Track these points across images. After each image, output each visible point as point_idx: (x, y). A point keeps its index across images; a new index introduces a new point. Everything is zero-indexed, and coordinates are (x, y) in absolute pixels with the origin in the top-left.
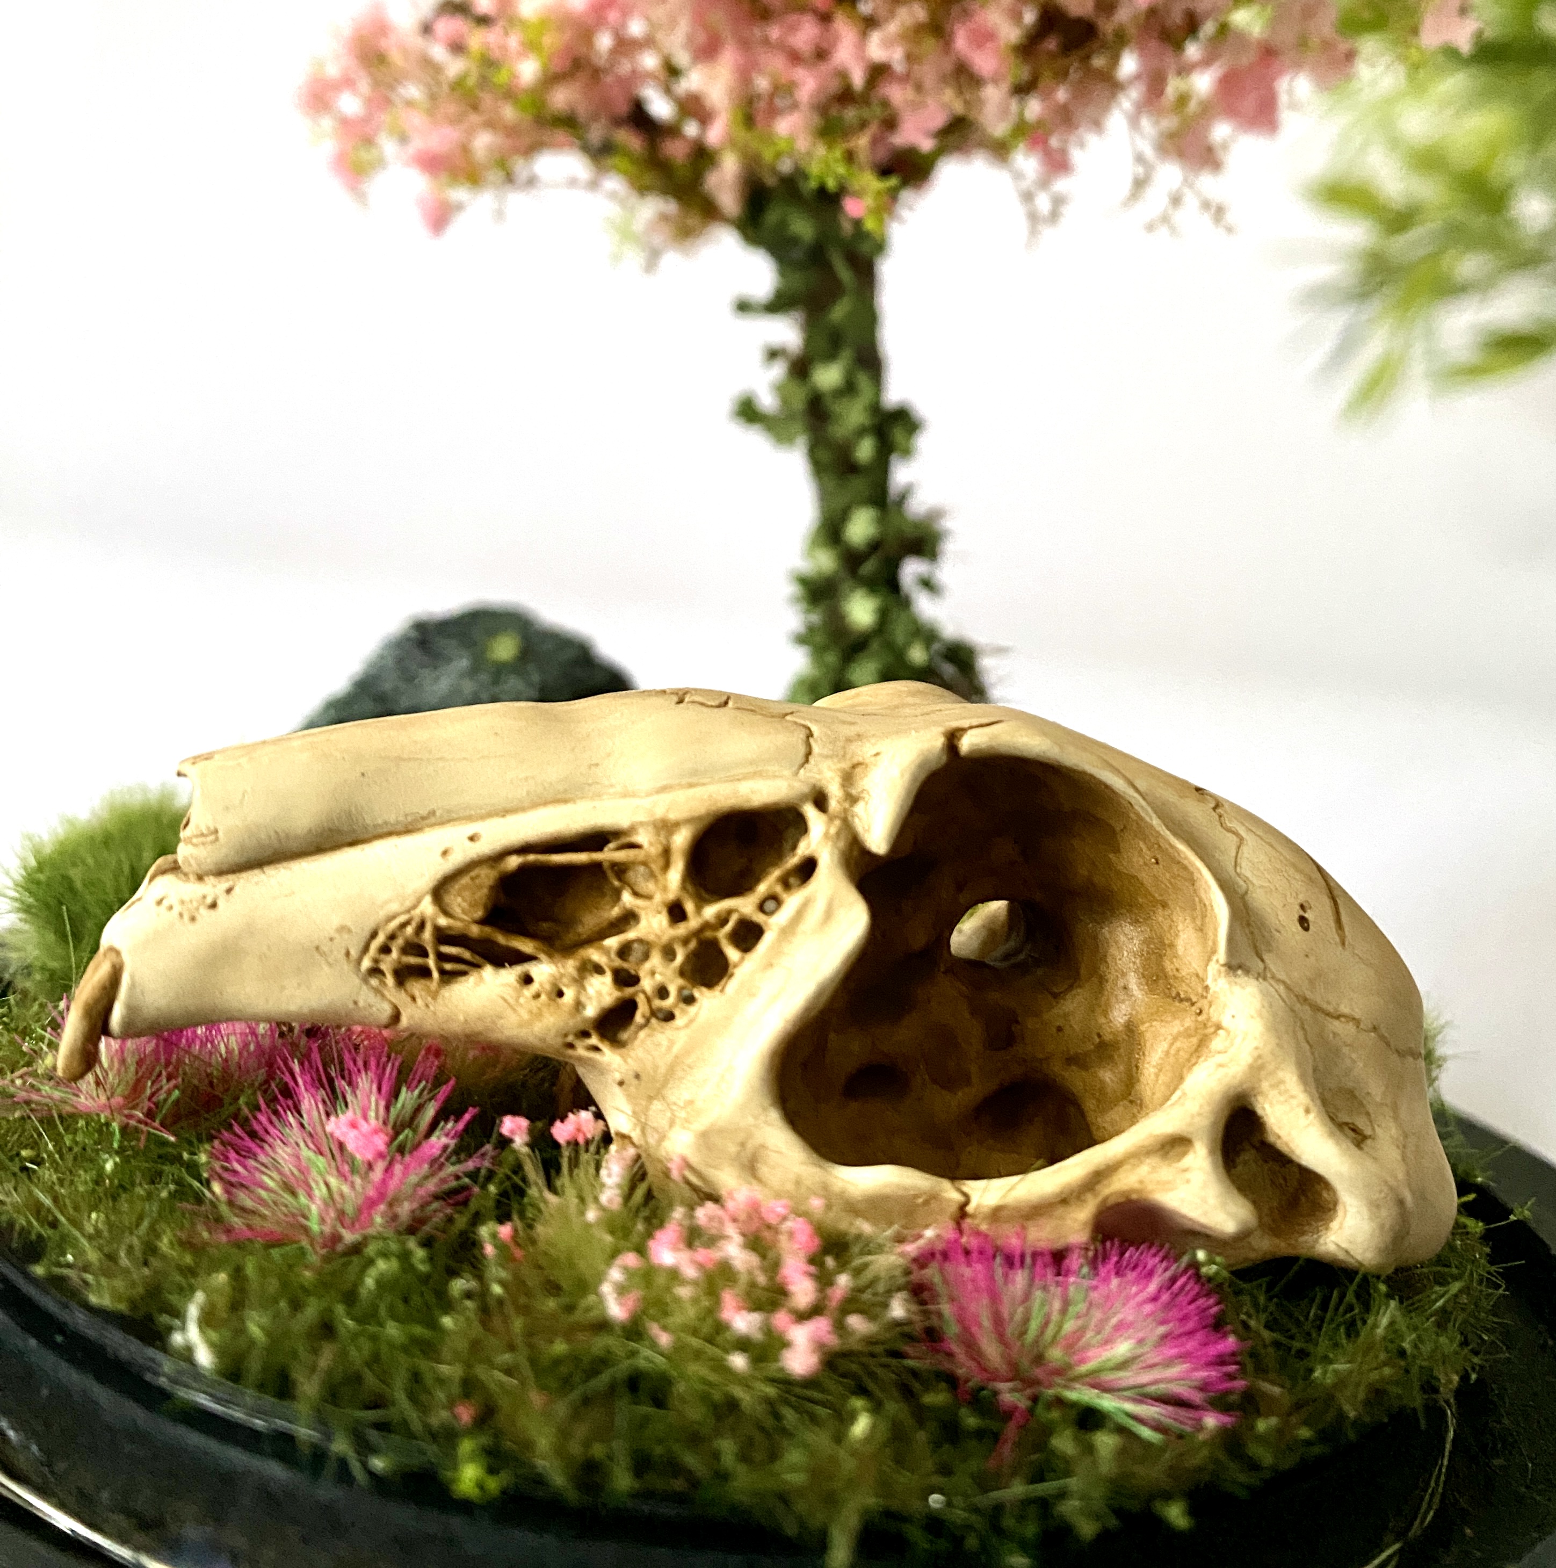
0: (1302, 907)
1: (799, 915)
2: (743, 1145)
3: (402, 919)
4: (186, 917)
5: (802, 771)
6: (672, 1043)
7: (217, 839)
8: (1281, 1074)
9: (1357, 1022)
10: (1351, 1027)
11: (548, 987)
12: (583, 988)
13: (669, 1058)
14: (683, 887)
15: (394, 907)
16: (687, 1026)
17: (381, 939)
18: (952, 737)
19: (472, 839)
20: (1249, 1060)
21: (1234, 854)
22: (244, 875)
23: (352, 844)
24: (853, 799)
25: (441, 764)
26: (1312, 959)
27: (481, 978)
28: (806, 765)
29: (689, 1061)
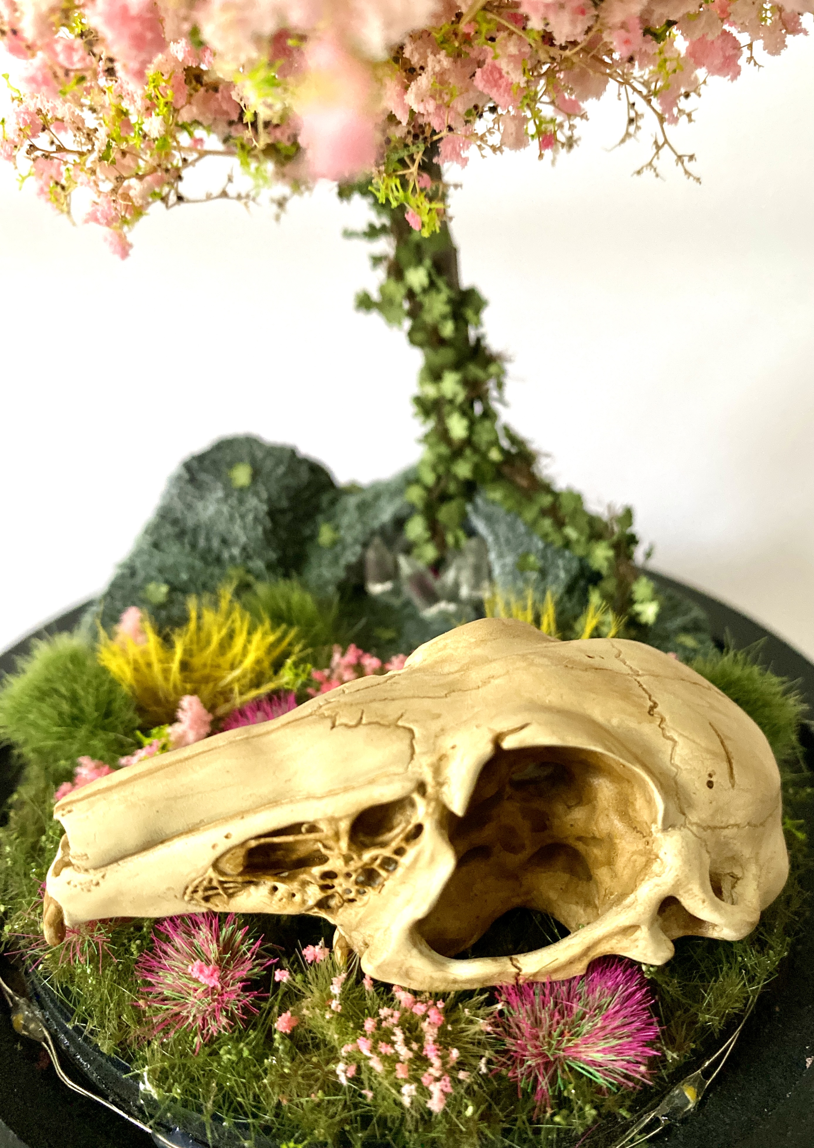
0: (710, 776)
1: (416, 860)
2: (401, 968)
3: (200, 879)
4: (85, 890)
5: (410, 766)
6: (357, 914)
7: (88, 858)
8: (690, 886)
9: (737, 826)
10: (735, 830)
11: (286, 895)
12: (306, 892)
13: (358, 919)
14: (349, 848)
15: (193, 875)
16: (364, 905)
17: (191, 889)
18: (497, 741)
19: (227, 837)
20: (673, 883)
21: (670, 752)
22: (109, 867)
23: (162, 842)
24: (440, 785)
25: (200, 795)
26: (714, 803)
27: (250, 893)
28: (413, 762)
29: (369, 919)
